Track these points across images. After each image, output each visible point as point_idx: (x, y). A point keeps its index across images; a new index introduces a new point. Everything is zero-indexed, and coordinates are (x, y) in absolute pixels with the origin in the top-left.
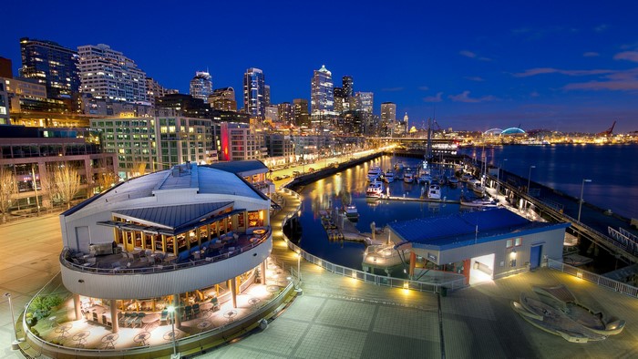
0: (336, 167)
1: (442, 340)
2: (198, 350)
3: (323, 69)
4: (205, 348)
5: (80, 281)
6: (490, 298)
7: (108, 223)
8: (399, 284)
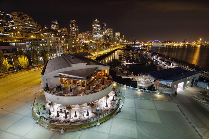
0: (107, 54)
1: (181, 111)
2: (105, 120)
3: (96, 20)
4: (106, 119)
5: (57, 99)
6: (186, 96)
7: (57, 77)
8: (156, 93)
